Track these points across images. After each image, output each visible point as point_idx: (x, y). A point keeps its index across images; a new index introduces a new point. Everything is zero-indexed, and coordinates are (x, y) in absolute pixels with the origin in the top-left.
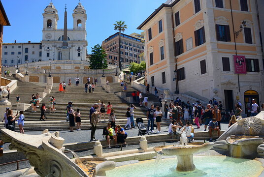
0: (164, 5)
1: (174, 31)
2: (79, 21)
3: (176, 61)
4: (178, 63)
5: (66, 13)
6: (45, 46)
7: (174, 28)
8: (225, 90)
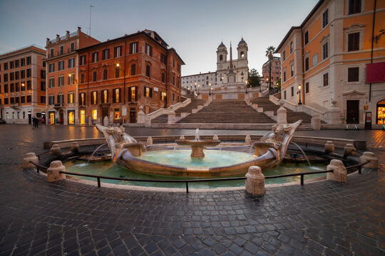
0: (293, 28)
1: (303, 50)
2: (242, 53)
3: (304, 76)
4: (305, 78)
5: (231, 48)
6: (219, 73)
7: (303, 47)
8: (348, 101)
